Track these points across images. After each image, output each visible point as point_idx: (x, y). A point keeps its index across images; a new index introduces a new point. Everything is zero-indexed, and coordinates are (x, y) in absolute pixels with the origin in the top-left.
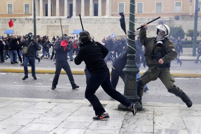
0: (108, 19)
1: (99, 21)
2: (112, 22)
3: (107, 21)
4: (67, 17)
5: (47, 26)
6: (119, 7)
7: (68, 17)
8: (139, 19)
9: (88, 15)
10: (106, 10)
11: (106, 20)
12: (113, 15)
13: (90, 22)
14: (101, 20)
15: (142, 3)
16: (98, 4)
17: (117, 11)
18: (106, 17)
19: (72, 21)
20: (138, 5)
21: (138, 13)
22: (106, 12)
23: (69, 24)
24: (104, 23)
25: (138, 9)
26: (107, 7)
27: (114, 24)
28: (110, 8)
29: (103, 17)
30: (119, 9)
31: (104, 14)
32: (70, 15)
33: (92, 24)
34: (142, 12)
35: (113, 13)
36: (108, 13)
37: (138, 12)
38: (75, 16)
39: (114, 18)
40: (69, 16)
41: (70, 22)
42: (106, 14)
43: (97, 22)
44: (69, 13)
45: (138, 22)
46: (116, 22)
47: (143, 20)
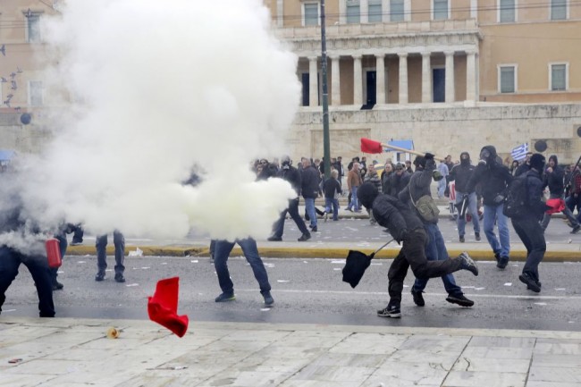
0: (477, 110)
1: (453, 114)
2: (489, 117)
3: (473, 115)
4: (361, 106)
5: (312, 131)
6: (502, 76)
7: (364, 108)
8: (563, 106)
9: (419, 100)
10: (468, 86)
11: (473, 111)
12: (484, 99)
13: (428, 118)
14: (458, 111)
15: (565, 65)
16: (444, 70)
17: (496, 88)
18: (469, 103)
19: (380, 118)
20: (553, 70)
21: (554, 92)
22: (468, 90)
23: (371, 126)
24: (466, 120)
25: (553, 81)
26: (468, 78)
27: (494, 122)
28: (476, 81)
29: (459, 104)
30: (502, 81)
31: (461, 95)
32: (368, 102)
33: (432, 123)
34: (564, 89)
35: (486, 93)
36: (473, 94)
37: (554, 89)
38: (384, 105)
39: (492, 108)
40: (366, 104)
41: (372, 120)
42: (468, 94)
43: (449, 118)
44: (366, 95)
45: (559, 114)
46: (498, 116)
47: (573, 110)
